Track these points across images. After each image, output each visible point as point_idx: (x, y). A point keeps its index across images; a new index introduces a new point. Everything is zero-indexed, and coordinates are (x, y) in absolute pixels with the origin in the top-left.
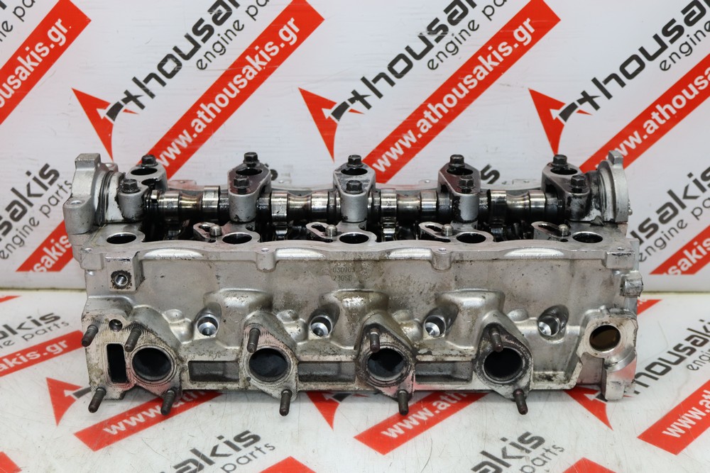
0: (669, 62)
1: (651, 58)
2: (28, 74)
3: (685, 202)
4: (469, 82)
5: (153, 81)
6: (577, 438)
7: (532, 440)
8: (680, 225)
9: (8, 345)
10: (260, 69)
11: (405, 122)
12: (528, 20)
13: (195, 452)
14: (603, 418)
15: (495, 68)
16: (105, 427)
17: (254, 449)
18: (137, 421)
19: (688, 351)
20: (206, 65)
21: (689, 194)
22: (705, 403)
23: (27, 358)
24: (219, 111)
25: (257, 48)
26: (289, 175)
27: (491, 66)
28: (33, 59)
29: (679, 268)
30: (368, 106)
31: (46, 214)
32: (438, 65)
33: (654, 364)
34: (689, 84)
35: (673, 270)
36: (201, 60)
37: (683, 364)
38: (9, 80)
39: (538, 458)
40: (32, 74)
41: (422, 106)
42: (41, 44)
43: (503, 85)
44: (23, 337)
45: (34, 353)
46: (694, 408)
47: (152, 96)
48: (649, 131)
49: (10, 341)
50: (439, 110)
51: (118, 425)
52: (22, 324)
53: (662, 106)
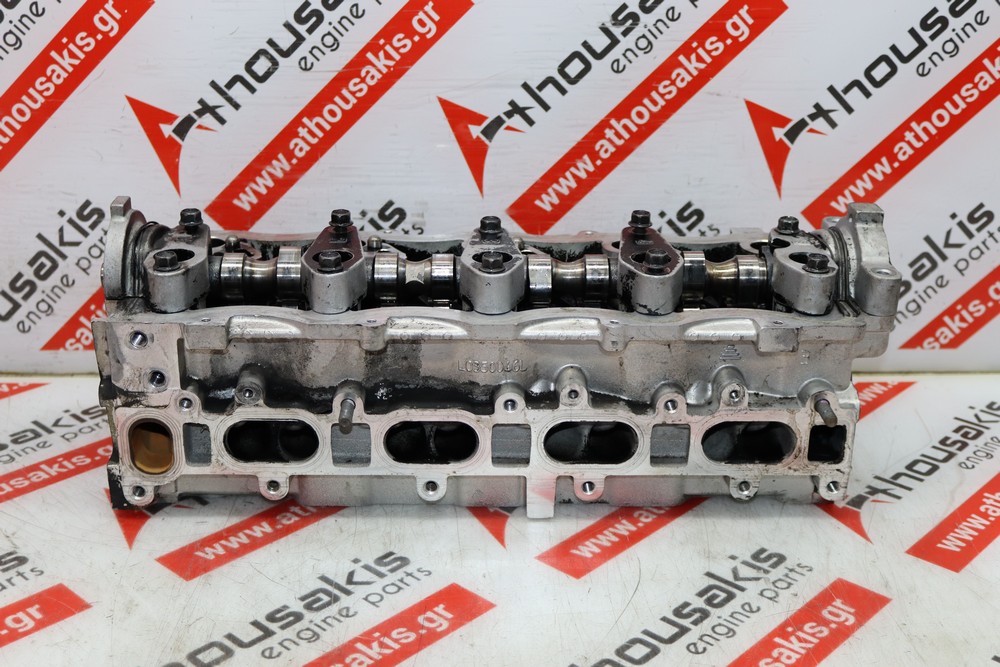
0: (929, 65)
1: (905, 60)
2: (64, 75)
3: (947, 251)
4: (667, 90)
5: (238, 86)
6: (828, 554)
7: (770, 557)
8: (939, 282)
9: (43, 447)
10: (385, 70)
11: (579, 143)
12: (746, 7)
13: (324, 579)
14: (858, 529)
15: (701, 71)
16: (198, 550)
17: (404, 575)
18: (239, 543)
19: (959, 445)
20: (312, 64)
21: (952, 241)
22: (987, 509)
23: (74, 464)
24: (328, 127)
25: (382, 42)
26: (422, 215)
27: (696, 68)
28: (72, 55)
29: (937, 340)
30: (531, 122)
31: (84, 270)
32: (624, 67)
33: (916, 462)
34: (953, 94)
35: (929, 343)
36: (305, 58)
37: (953, 462)
38: (37, 84)
39: (780, 580)
40: (71, 75)
41: (602, 121)
42: (83, 34)
43: (712, 94)
44: (63, 436)
45: (82, 457)
46: (973, 516)
47: (237, 106)
48: (902, 158)
49: (45, 443)
50: (625, 127)
51: (213, 548)
52: (58, 420)
53: (919, 124)
